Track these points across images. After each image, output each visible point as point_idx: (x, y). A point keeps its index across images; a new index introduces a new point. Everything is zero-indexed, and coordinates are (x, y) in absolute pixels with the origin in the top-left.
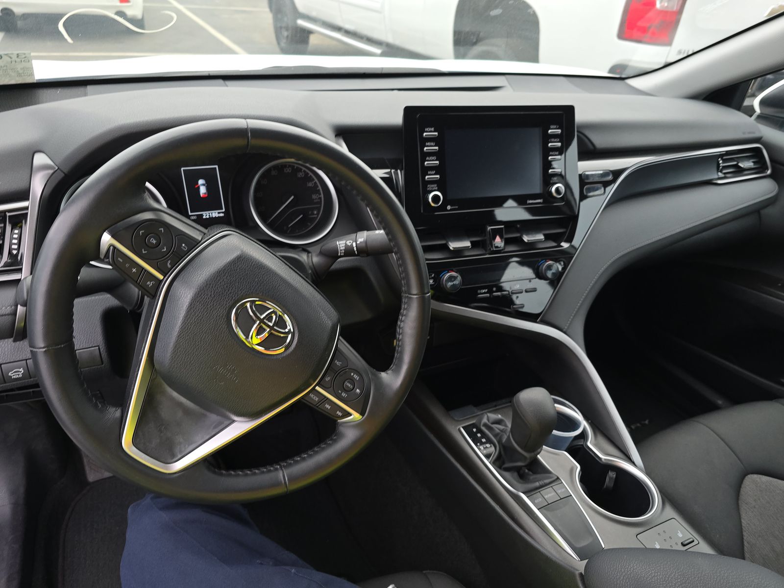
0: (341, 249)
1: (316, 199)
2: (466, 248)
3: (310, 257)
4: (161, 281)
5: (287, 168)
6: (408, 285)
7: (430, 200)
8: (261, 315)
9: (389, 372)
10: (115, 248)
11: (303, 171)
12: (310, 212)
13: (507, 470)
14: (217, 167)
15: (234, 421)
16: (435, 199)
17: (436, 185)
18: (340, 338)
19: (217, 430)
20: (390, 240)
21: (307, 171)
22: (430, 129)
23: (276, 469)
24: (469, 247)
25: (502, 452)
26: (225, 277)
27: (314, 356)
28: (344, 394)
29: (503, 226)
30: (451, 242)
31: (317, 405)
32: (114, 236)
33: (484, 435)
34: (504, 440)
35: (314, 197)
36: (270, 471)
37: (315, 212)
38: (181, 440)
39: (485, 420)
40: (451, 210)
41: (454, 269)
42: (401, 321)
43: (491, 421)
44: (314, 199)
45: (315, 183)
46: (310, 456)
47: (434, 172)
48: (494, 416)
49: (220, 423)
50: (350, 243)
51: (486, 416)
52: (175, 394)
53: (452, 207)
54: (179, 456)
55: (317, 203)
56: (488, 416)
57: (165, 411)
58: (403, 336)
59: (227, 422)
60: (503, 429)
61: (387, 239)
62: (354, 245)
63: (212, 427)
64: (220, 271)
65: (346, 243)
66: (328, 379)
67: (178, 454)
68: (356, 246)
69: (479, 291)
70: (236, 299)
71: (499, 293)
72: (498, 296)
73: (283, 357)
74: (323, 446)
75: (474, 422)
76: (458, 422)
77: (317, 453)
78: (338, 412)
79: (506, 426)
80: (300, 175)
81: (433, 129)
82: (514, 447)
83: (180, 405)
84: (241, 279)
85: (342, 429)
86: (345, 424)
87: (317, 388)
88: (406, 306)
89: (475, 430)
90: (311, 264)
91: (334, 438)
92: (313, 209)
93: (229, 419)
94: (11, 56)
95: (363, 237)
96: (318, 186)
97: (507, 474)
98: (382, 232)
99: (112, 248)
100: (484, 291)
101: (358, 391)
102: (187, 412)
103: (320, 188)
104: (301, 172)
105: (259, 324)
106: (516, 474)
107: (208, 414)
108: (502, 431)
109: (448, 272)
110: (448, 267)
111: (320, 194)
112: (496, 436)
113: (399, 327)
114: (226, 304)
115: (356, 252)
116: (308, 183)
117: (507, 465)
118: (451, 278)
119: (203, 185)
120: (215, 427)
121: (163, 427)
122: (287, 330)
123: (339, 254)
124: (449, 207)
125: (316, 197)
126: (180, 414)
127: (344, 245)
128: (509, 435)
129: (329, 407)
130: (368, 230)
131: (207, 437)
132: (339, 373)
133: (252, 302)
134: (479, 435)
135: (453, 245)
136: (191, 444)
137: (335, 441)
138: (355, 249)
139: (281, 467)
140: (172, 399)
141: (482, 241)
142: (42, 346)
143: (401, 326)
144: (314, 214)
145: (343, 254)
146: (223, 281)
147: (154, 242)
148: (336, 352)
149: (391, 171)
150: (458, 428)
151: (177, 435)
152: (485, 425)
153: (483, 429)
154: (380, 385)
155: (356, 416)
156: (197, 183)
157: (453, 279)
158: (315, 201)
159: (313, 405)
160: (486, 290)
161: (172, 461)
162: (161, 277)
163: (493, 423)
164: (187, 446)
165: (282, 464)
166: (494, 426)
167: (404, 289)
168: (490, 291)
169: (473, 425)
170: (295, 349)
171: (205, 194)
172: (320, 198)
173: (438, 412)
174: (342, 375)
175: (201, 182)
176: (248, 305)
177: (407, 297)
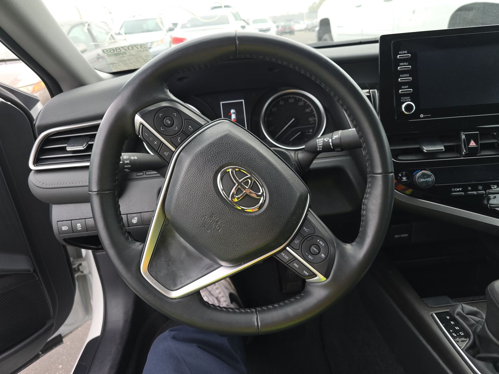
0: (320, 144)
1: (312, 121)
2: (440, 152)
3: (296, 154)
4: (173, 152)
5: (291, 99)
6: (372, 165)
7: (403, 110)
8: (240, 179)
9: (354, 243)
10: (143, 125)
11: (302, 100)
12: (307, 131)
13: (480, 359)
14: (243, 101)
15: (221, 266)
16: (409, 108)
17: (409, 98)
18: (310, 209)
19: (208, 271)
20: (360, 137)
21: (306, 101)
22: (404, 52)
23: (252, 312)
24: (443, 149)
25: (477, 341)
26: (214, 148)
27: (282, 218)
28: (310, 257)
29: (478, 132)
30: (424, 146)
31: (287, 263)
32: (142, 117)
33: (457, 323)
34: (478, 330)
35: (310, 119)
36: (247, 313)
37: (311, 131)
38: (183, 275)
39: (459, 309)
40: (424, 118)
41: (427, 169)
42: (366, 198)
43: (465, 312)
44: (310, 121)
45: (312, 109)
46: (280, 307)
47: (407, 86)
48: (468, 308)
49: (211, 266)
50: (327, 139)
51: (460, 306)
52: (182, 240)
53: (425, 116)
54: (180, 287)
55: (312, 124)
56: (462, 307)
57: (174, 251)
58: (366, 212)
59: (216, 266)
60: (480, 321)
61: (358, 135)
62: (330, 141)
63: (205, 269)
64: (211, 144)
65: (324, 140)
66: (297, 242)
67: (179, 284)
68: (332, 142)
69: (453, 190)
70: (221, 165)
71: (475, 193)
72: (474, 195)
73: (256, 215)
74: (292, 300)
75: (448, 310)
76: (433, 309)
77: (286, 305)
78: (305, 272)
79: (482, 318)
80: (301, 104)
81: (406, 52)
82: (488, 336)
83: (185, 248)
84: (226, 150)
85: (309, 288)
86: (312, 284)
87: (288, 248)
88: (370, 185)
89: (448, 318)
90: (296, 158)
91: (303, 294)
92: (309, 128)
93: (219, 264)
94: (137, 46)
95: (338, 134)
96: (313, 112)
97: (481, 363)
98: (354, 129)
99: (141, 125)
100: (458, 189)
101: (323, 255)
102: (189, 254)
103: (315, 113)
104: (301, 101)
105: (238, 186)
106: (491, 365)
107: (204, 258)
108: (477, 322)
109: (421, 171)
110: (422, 166)
111: (315, 117)
112: (471, 326)
113: (364, 205)
114: (214, 169)
115: (332, 146)
116: (306, 109)
117: (481, 355)
118: (423, 175)
119: (234, 113)
120: (207, 269)
121: (171, 262)
122: (260, 194)
123: (318, 150)
124: (422, 116)
125: (312, 119)
126: (184, 255)
127: (322, 142)
128: (484, 325)
129: (298, 266)
130: (343, 129)
131: (201, 275)
132: (307, 238)
133: (234, 169)
134: (452, 323)
135: (426, 149)
136: (189, 279)
137: (303, 298)
138: (331, 144)
139: (256, 311)
140: (180, 243)
141: (456, 145)
142: (96, 190)
143: (365, 203)
144: (310, 132)
145: (321, 149)
146: (212, 151)
147: (169, 122)
148: (305, 220)
149: (369, 91)
150: (431, 313)
151: (180, 270)
152: (459, 314)
153: (457, 317)
154: (343, 254)
155: (320, 277)
156: (230, 112)
157: (425, 177)
158: (311, 122)
159: (284, 262)
160: (461, 189)
161: (174, 289)
162: (173, 149)
163: (468, 314)
164: (186, 280)
165: (258, 309)
166: (468, 316)
167: (368, 170)
168: (465, 190)
169: (447, 313)
170: (266, 209)
171: (235, 119)
172: (315, 120)
173: (412, 297)
174: (309, 241)
175: (233, 111)
176: (230, 170)
177: (371, 176)
